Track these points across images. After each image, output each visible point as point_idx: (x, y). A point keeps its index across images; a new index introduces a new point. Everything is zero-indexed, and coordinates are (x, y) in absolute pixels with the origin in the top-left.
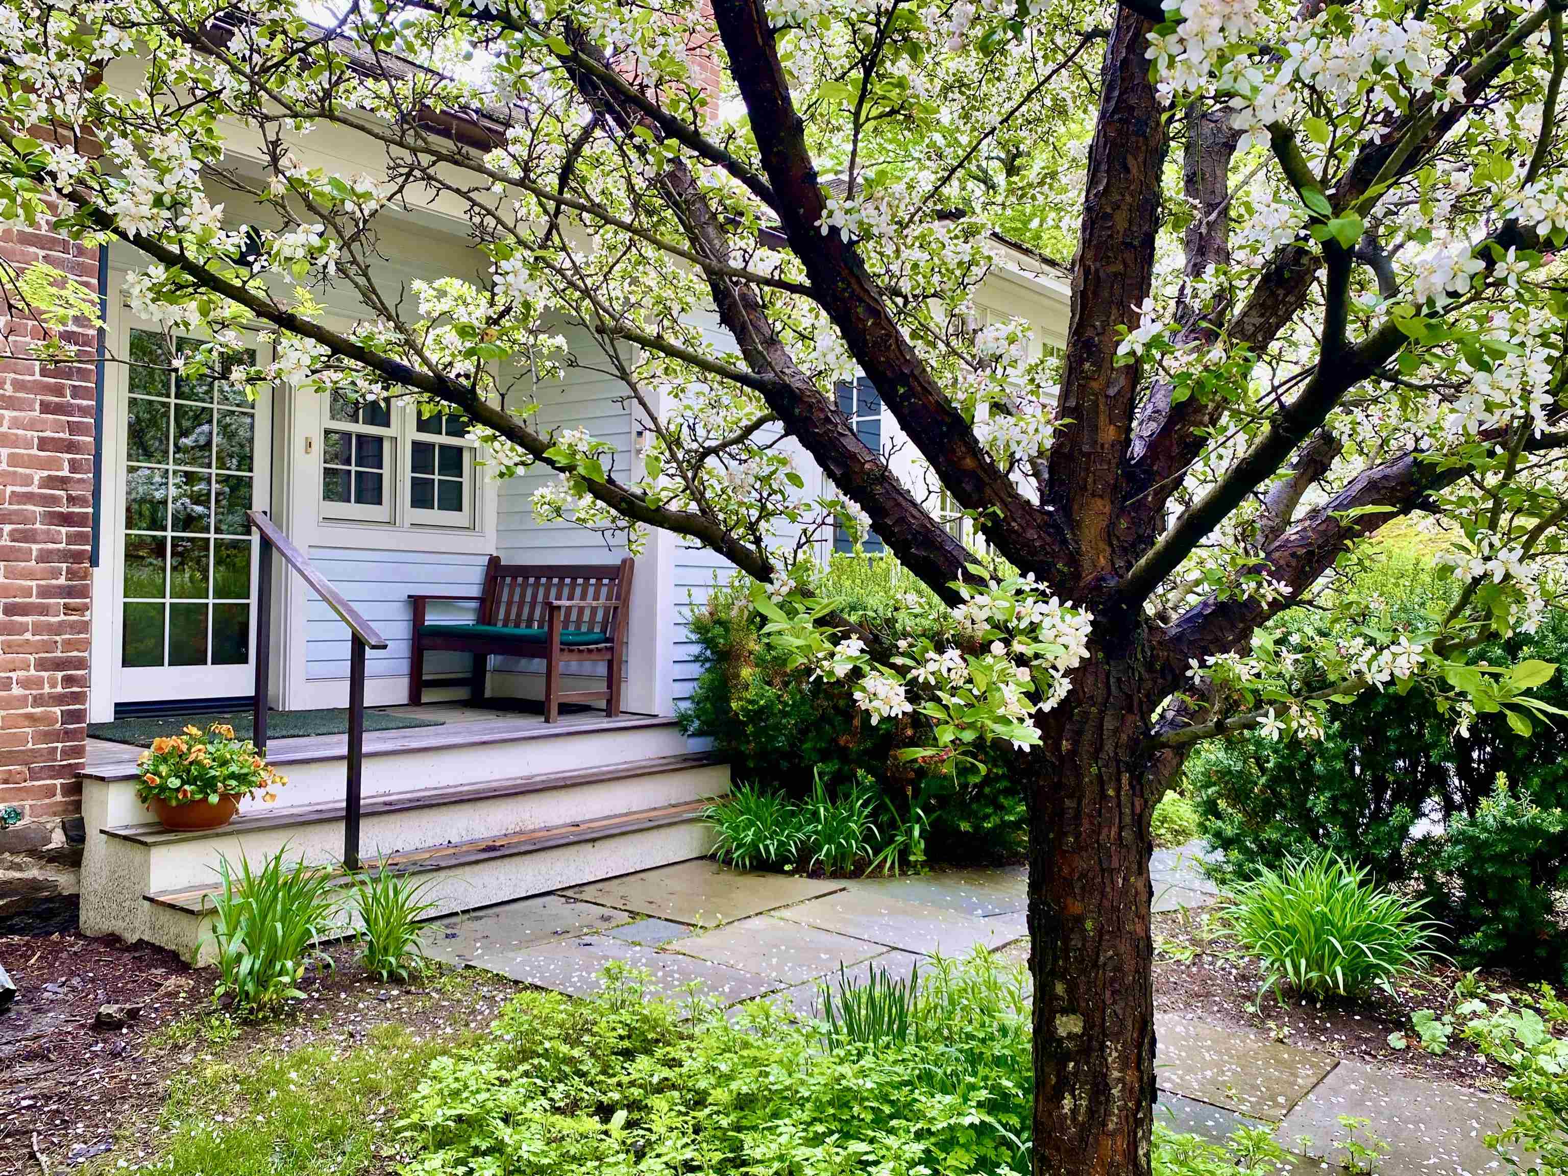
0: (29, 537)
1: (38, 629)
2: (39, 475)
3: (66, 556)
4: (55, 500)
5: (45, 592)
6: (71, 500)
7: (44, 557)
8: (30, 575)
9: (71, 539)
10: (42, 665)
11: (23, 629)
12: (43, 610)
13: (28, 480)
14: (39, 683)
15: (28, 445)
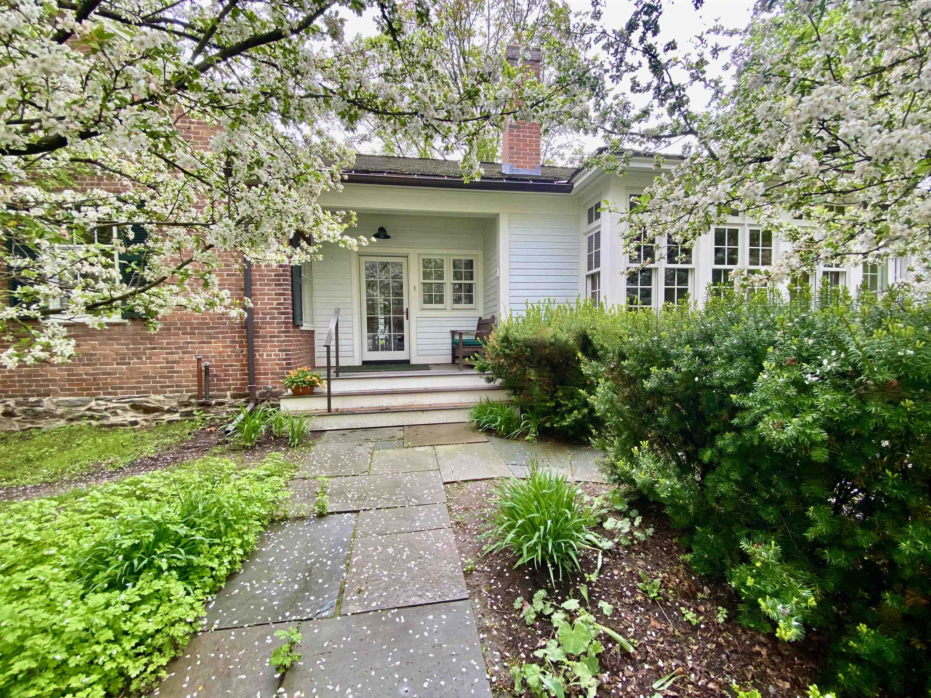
0: (274, 318)
1: (278, 341)
2: (275, 302)
3: (283, 323)
4: (280, 309)
5: (279, 332)
6: (285, 308)
7: (278, 323)
8: (275, 328)
9: (285, 318)
10: (279, 351)
11: (274, 341)
12: (279, 337)
13: (272, 304)
14: (279, 355)
15: (272, 295)
